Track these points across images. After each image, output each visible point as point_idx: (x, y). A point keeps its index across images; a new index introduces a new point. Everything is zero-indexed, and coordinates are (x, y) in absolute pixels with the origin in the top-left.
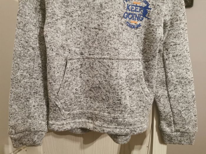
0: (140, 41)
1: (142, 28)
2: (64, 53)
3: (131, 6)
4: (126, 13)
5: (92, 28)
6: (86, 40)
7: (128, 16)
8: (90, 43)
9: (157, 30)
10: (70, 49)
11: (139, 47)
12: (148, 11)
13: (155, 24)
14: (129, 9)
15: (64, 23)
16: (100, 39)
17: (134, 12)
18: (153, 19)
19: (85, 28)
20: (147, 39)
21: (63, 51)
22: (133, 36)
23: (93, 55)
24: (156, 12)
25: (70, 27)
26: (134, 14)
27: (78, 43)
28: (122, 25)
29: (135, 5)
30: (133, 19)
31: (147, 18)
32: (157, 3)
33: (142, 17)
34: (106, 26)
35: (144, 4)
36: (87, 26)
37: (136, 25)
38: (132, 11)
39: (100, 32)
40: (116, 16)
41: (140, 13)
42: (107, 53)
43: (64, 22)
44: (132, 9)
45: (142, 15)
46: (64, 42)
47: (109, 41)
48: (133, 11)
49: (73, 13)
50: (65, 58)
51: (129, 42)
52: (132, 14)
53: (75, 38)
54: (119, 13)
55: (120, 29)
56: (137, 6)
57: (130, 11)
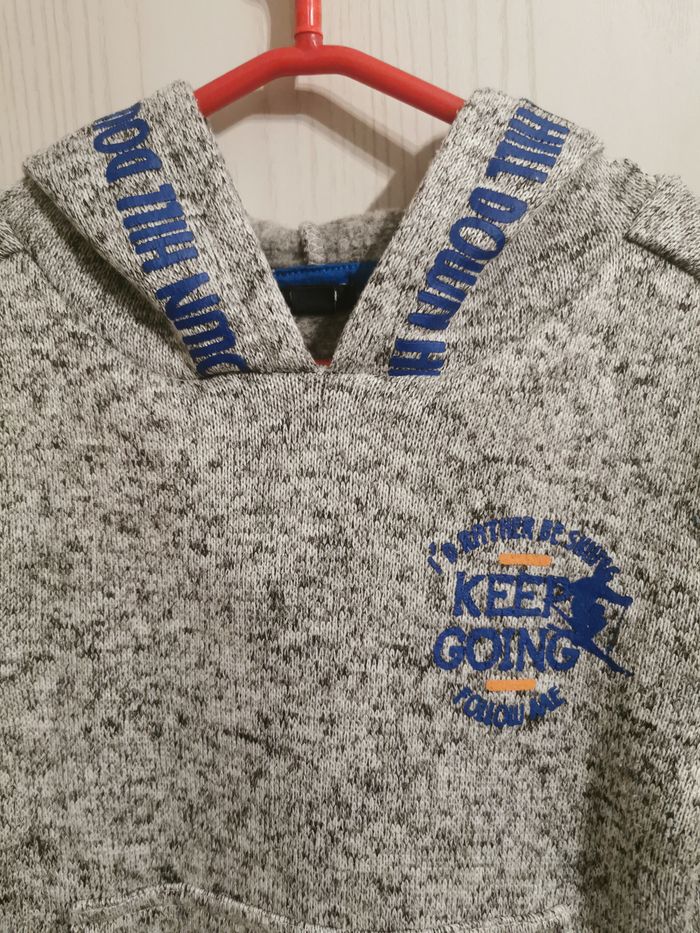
0: (563, 805)
1: (569, 719)
2: (51, 882)
3: (484, 585)
4: (453, 630)
5: (226, 732)
6: (193, 795)
7: (463, 653)
8: (216, 818)
9: (682, 773)
10: (88, 856)
11: (556, 844)
12: (609, 612)
13: (661, 726)
14: (470, 603)
15: (42, 698)
16: (277, 810)
17: (513, 622)
18: (646, 680)
19: (182, 720)
20: (610, 804)
21: (39, 869)
22: (505, 775)
23: (238, 898)
24: (670, 633)
25: (83, 721)
26: (509, 633)
27: (141, 811)
28: (428, 712)
29: (513, 572)
30: (506, 667)
31: (599, 654)
32: (675, 571)
33: (565, 643)
34: (313, 732)
35: (577, 561)
36: (189, 712)
37: (527, 700)
38: (491, 612)
39: (277, 766)
40: (382, 669)
41: (550, 620)
43: (46, 684)
44: (491, 604)
45: (565, 633)
46: (46, 815)
47: (339, 835)
48: (504, 612)
49: (97, 634)
50: (56, 912)
51: (478, 821)
52: (492, 634)
53: (117, 790)
54: (402, 642)
55: (415, 746)
56: (532, 580)
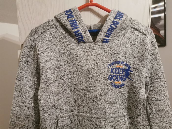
0: (125, 99)
1: (125, 87)
2: (56, 112)
3: (114, 70)
4: (111, 75)
5: (81, 90)
6: (76, 99)
7: (112, 78)
8: (79, 102)
9: (140, 91)
10: (61, 108)
11: (124, 104)
12: (130, 73)
13: (137, 86)
14: (113, 72)
15: (56, 86)
16: (88, 99)
17: (118, 74)
18: (135, 81)
19: (75, 89)
20: (131, 97)
21: (54, 110)
22: (117, 94)
23: (82, 113)
24: (138, 75)
25: (62, 89)
26: (118, 76)
27: (69, 102)
28: (108, 86)
29: (118, 68)
30: (117, 80)
31: (129, 78)
32: (138, 67)
33: (125, 77)
34: (93, 88)
35: (126, 67)
36: (76, 87)
37: (120, 85)
38: (115, 73)
39: (88, 93)
40: (102, 80)
41: (123, 74)
42: (94, 112)
43: (56, 84)
44: (115, 72)
45: (125, 76)
46: (56, 102)
47: (97, 102)
48: (117, 73)
49: (64, 77)
50: (56, 116)
51: (114, 100)
52: (116, 76)
53: (66, 98)
54: (104, 77)
55: (106, 90)
56: (120, 69)
57: (113, 73)
